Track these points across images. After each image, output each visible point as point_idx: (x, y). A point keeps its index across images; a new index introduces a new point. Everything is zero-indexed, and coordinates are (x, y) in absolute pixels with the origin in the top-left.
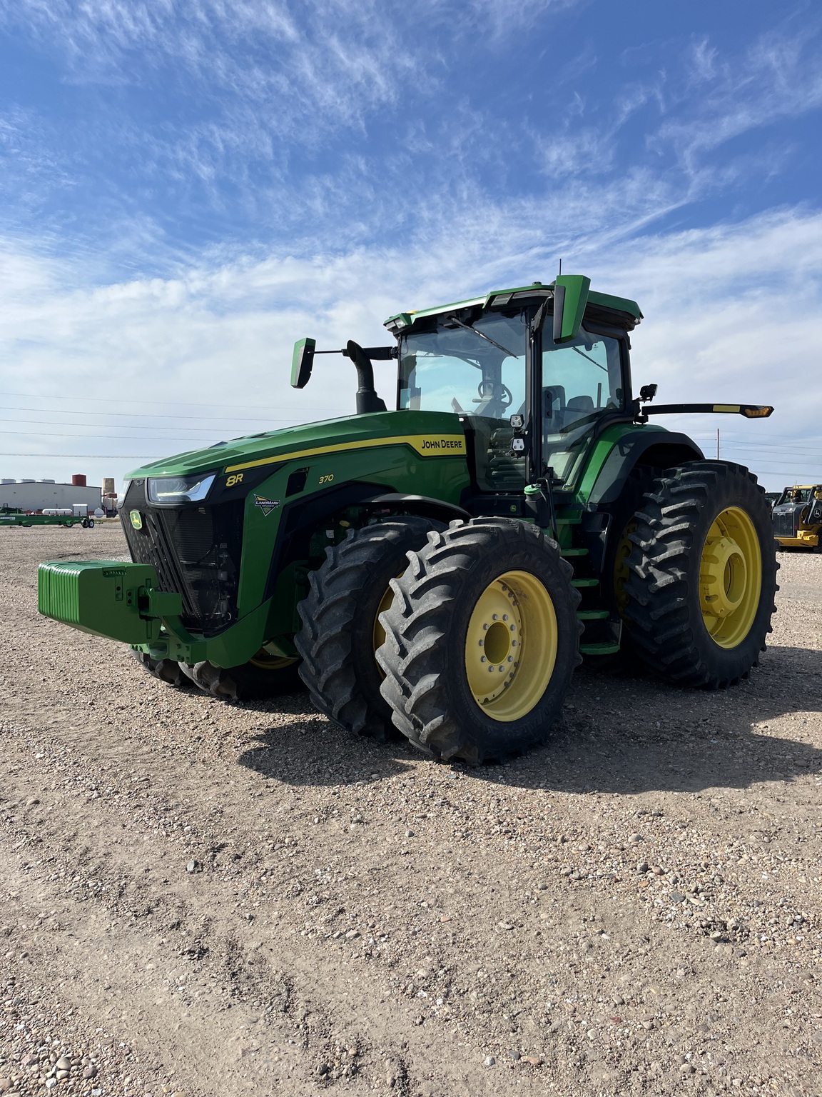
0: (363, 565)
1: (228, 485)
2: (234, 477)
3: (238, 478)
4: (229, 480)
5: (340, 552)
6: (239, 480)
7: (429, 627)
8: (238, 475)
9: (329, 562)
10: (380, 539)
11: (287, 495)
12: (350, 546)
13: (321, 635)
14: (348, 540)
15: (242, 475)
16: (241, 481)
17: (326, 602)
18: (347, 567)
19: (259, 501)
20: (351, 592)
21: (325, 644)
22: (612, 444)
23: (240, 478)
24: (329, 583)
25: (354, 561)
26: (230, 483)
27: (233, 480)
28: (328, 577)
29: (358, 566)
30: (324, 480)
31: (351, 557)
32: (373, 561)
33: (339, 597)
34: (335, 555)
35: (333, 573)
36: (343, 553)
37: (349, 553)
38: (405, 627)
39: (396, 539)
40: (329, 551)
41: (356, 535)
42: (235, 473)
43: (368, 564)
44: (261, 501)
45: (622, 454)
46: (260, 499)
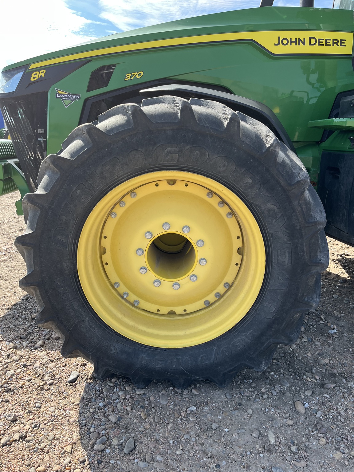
1: (32, 79)
2: (38, 72)
3: (41, 74)
4: (33, 76)
6: (41, 75)
8: (41, 71)
11: (89, 90)
15: (44, 71)
16: (43, 76)
19: (59, 94)
23: (42, 73)
26: (34, 78)
27: (37, 76)
30: (131, 77)
42: (39, 69)
44: (62, 94)
46: (60, 92)
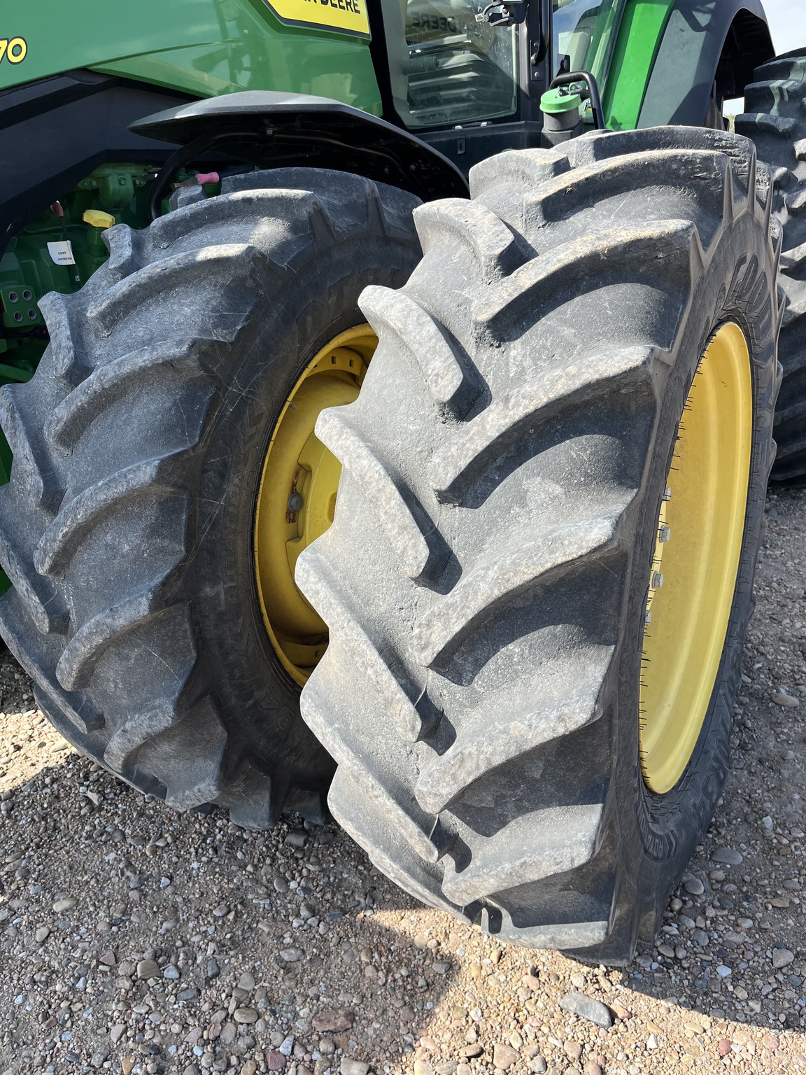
0: (187, 356)
5: (92, 312)
7: (546, 630)
9: (58, 355)
10: (232, 250)
12: (123, 286)
13: (80, 624)
14: (113, 262)
17: (76, 510)
18: (127, 369)
20: (161, 469)
21: (100, 653)
22: (665, 8)
24: (72, 433)
25: (149, 342)
28: (63, 413)
29: (169, 365)
31: (136, 327)
32: (219, 335)
33: (120, 489)
34: (77, 325)
35: (80, 396)
36: (103, 316)
37: (126, 313)
38: (440, 638)
39: (283, 247)
40: (52, 308)
41: (137, 245)
43: (205, 351)
45: (696, 26)
